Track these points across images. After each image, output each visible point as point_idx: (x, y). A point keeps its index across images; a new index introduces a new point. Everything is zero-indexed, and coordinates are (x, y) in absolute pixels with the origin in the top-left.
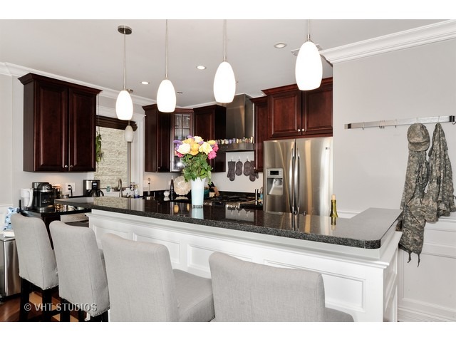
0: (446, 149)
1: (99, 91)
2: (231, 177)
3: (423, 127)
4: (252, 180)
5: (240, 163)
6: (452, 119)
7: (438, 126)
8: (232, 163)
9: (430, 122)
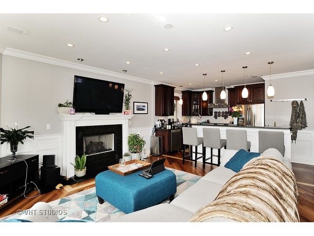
0: (304, 108)
1: (175, 88)
2: (216, 117)
3: (297, 102)
4: (225, 118)
5: (220, 112)
6: (306, 99)
7: (301, 101)
8: (216, 112)
9: (299, 100)
